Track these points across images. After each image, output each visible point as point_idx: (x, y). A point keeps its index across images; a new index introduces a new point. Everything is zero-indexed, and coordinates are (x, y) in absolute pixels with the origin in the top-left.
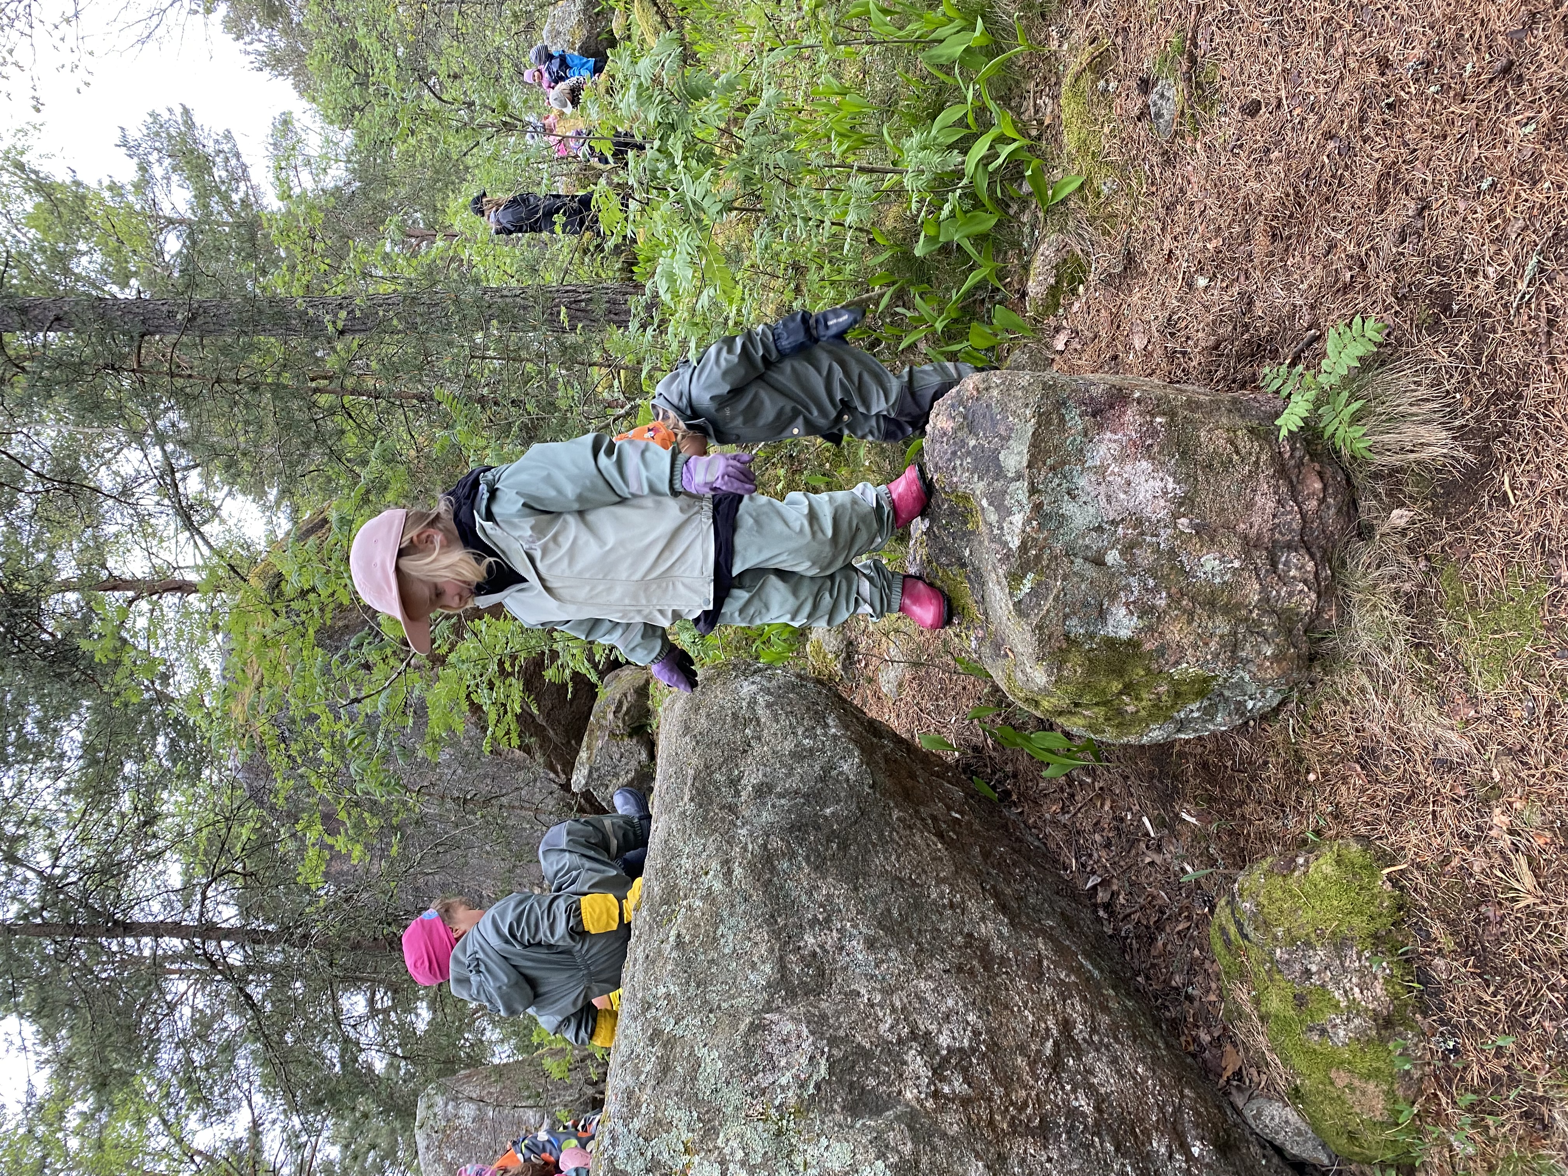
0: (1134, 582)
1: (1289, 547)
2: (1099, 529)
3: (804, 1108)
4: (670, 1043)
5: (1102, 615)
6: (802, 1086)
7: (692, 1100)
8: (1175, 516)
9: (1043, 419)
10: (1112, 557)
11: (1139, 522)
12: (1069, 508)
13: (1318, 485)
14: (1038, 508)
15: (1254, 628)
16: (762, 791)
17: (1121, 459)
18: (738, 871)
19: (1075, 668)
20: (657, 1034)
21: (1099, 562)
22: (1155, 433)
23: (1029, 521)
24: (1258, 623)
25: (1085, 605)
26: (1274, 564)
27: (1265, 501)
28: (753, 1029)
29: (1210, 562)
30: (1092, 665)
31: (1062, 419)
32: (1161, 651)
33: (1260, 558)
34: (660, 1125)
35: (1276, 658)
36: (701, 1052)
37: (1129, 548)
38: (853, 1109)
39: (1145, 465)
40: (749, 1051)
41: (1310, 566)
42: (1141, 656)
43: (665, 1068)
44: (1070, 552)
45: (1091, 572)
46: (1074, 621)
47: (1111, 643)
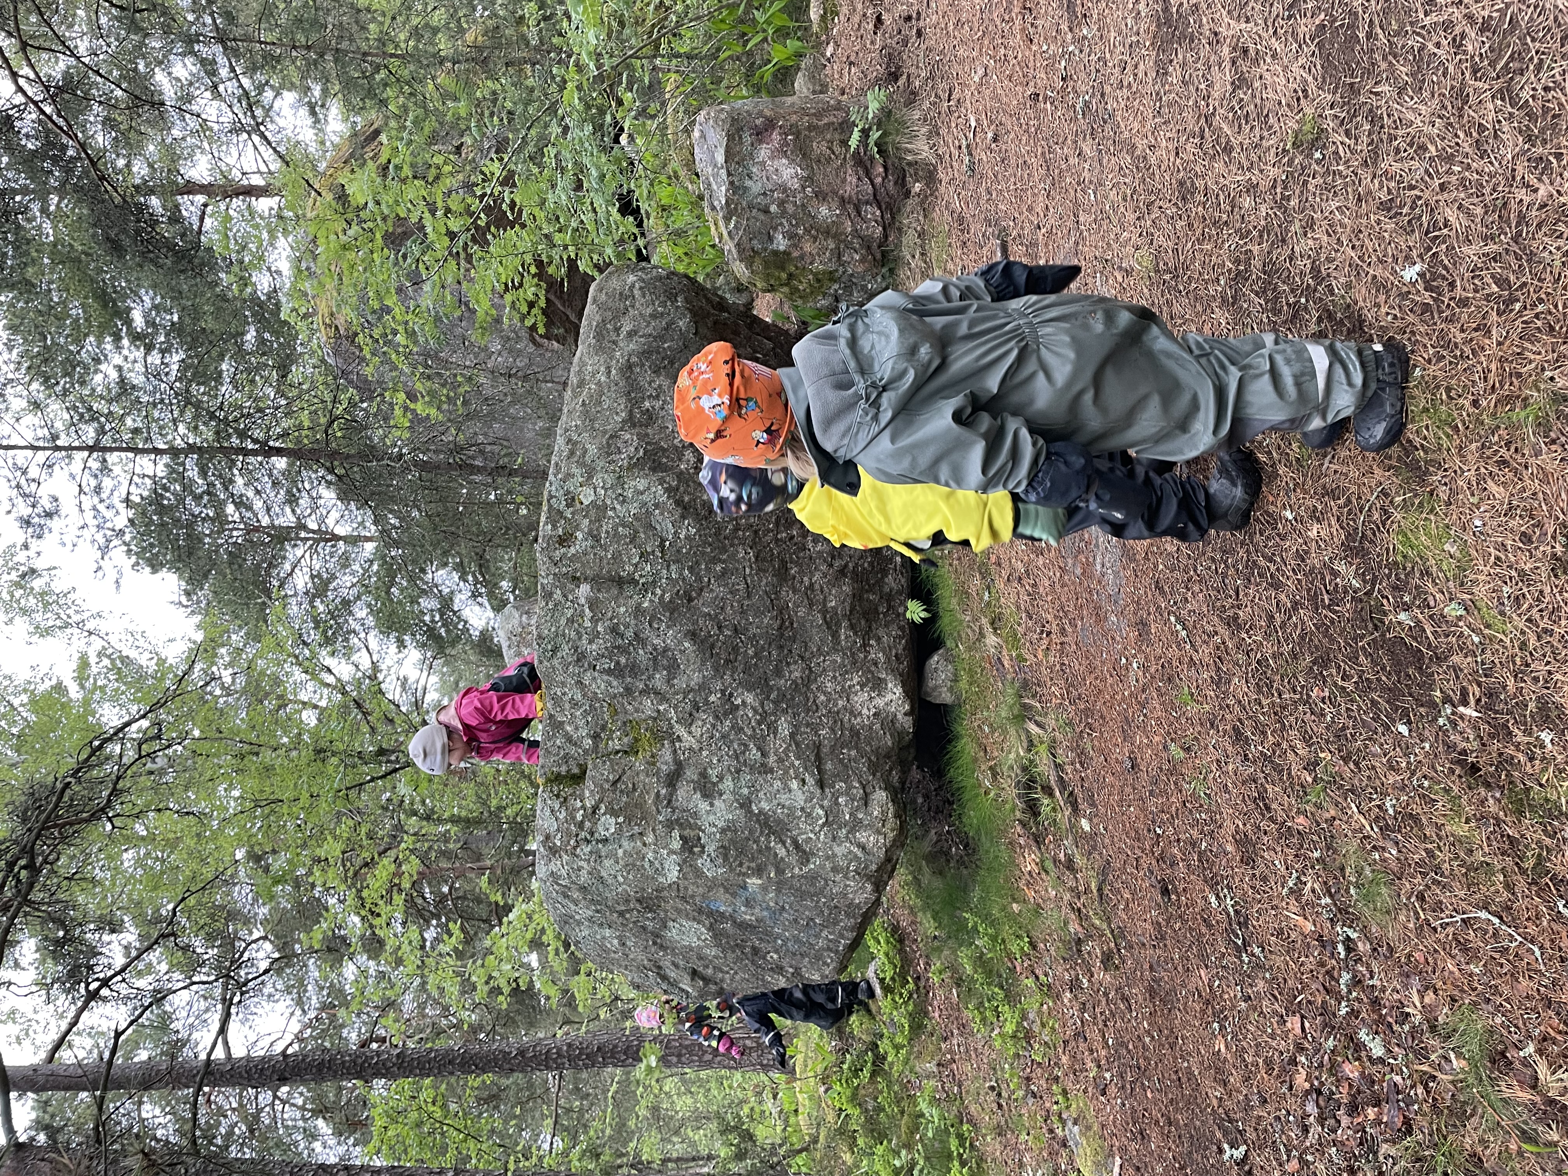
0: (784, 221)
1: (867, 203)
2: (764, 194)
3: (630, 468)
4: (575, 443)
5: (771, 239)
6: (631, 458)
7: (581, 464)
8: (804, 188)
9: (730, 137)
10: (773, 208)
11: (785, 191)
12: (748, 183)
13: (881, 170)
14: (732, 183)
15: (849, 246)
16: (631, 334)
17: (772, 158)
18: (614, 372)
19: (758, 265)
20: (570, 440)
21: (766, 211)
22: (788, 145)
23: (727, 190)
24: (852, 243)
25: (760, 233)
26: (859, 213)
27: (852, 179)
28: (611, 437)
29: (824, 211)
30: (766, 264)
31: (740, 137)
32: (802, 257)
33: (851, 209)
34: (569, 475)
35: (862, 260)
36: (588, 446)
37: (781, 204)
38: (654, 470)
39: (784, 161)
40: (609, 445)
41: (878, 213)
42: (792, 260)
43: (572, 453)
44: (751, 207)
45: (762, 217)
46: (755, 242)
47: (776, 253)
